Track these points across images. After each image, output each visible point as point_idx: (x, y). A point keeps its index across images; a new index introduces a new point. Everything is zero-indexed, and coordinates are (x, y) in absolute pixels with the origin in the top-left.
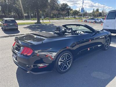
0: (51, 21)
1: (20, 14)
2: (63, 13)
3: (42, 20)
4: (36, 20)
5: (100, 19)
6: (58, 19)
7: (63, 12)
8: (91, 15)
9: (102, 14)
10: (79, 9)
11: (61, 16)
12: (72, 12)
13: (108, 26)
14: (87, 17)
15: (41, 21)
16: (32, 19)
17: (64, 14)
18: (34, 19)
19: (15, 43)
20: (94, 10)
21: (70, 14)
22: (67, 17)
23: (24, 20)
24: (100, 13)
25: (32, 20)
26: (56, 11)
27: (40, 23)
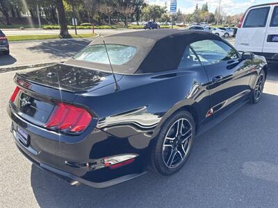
0: (96, 31)
1: (9, 13)
2: (127, 11)
3: (72, 28)
4: (57, 29)
5: (215, 29)
6: (112, 28)
7: (125, 9)
8: (191, 18)
9: (216, 17)
10: (166, 4)
11: (119, 21)
12: (146, 10)
13: (247, 44)
14: (182, 24)
15: (71, 32)
16: (45, 27)
17: (128, 14)
18: (51, 27)
19: (18, 89)
20: (197, 7)
21: (143, 15)
22: (135, 23)
23: (22, 29)
24: (212, 16)
25: (45, 29)
26: (108, 5)
27: (69, 36)
